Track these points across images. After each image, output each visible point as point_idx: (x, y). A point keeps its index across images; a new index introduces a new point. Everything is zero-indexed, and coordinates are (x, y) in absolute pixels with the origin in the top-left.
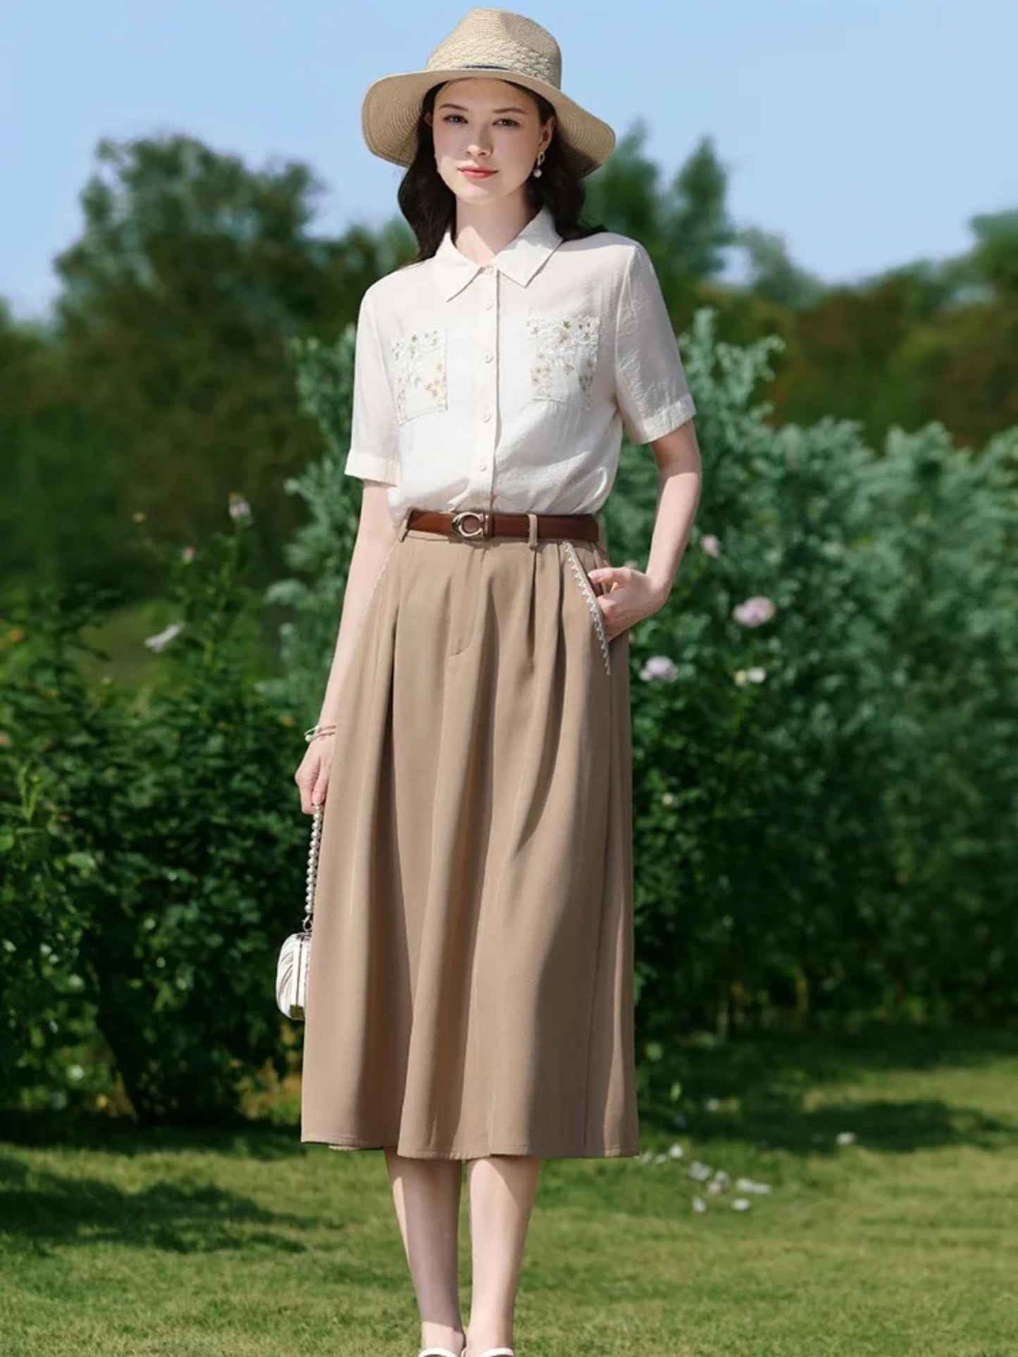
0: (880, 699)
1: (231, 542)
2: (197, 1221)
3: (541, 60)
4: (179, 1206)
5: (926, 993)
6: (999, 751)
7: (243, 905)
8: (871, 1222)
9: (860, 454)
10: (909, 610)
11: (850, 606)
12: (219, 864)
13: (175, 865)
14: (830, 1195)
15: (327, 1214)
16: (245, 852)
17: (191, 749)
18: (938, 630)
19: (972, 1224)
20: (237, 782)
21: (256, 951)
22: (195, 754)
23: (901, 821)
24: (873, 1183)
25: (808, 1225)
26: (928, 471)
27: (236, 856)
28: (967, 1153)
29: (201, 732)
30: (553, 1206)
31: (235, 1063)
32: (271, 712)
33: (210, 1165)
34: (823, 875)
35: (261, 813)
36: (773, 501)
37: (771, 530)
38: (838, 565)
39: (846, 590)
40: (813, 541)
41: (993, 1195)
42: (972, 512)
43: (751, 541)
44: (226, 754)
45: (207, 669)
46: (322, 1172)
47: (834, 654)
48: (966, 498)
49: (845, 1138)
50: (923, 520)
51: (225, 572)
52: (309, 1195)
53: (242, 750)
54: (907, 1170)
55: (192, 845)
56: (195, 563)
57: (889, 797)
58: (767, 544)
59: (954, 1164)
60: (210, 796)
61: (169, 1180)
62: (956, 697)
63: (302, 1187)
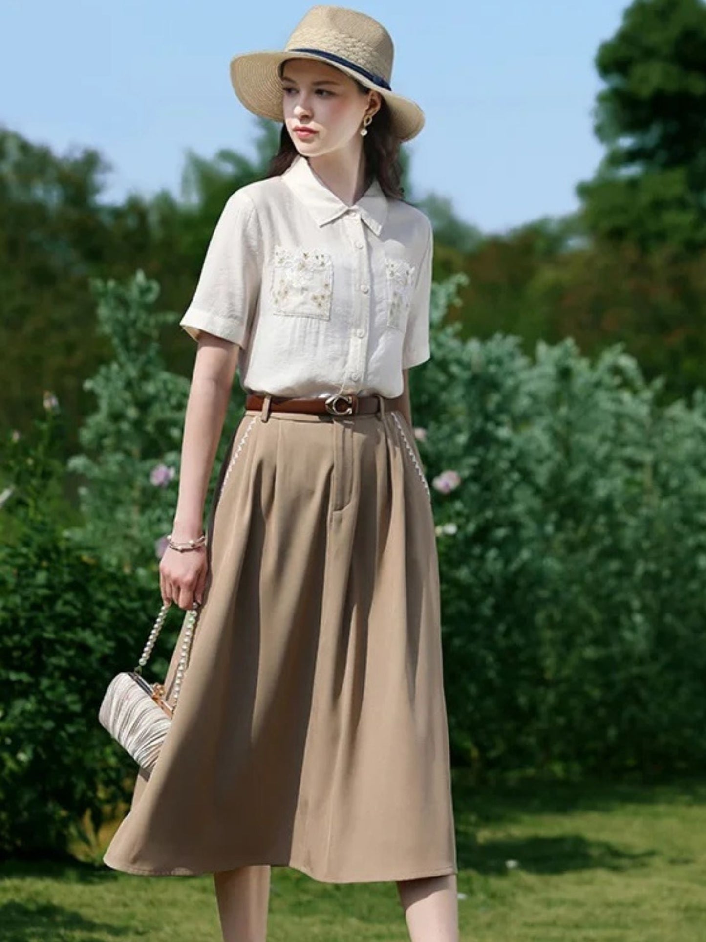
0: (536, 545)
1: (44, 427)
2: (40, 930)
3: (358, 44)
4: (26, 919)
5: (564, 758)
6: (612, 582)
7: (69, 698)
8: (532, 926)
9: (521, 361)
10: (557, 478)
11: (516, 476)
12: (50, 668)
13: (18, 669)
14: (503, 904)
15: (134, 923)
16: (69, 659)
17: (25, 581)
18: (576, 493)
19: (606, 925)
20: (59, 607)
21: (79, 733)
22: (28, 585)
23: (548, 634)
24: (532, 897)
25: (489, 926)
26: (565, 374)
27: (63, 662)
28: (601, 874)
29: (31, 569)
30: (306, 914)
31: (63, 813)
32: (78, 553)
33: (47, 888)
34: (492, 674)
35: (79, 630)
36: (463, 397)
37: (461, 419)
38: (507, 444)
39: (513, 463)
40: (490, 426)
41: (620, 904)
42: (596, 406)
43: (446, 429)
44: (49, 585)
45: (32, 521)
46: (130, 893)
47: (503, 512)
48: (590, 396)
49: (511, 864)
50: (563, 410)
51: (41, 448)
52: (120, 910)
53: (61, 583)
54: (557, 887)
55: (30, 655)
56: (20, 442)
57: (540, 617)
58: (458, 430)
59: (590, 882)
60: (41, 617)
61: (17, 900)
62: (586, 543)
63: (115, 904)
